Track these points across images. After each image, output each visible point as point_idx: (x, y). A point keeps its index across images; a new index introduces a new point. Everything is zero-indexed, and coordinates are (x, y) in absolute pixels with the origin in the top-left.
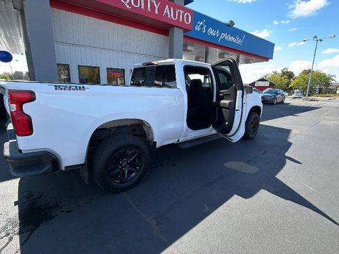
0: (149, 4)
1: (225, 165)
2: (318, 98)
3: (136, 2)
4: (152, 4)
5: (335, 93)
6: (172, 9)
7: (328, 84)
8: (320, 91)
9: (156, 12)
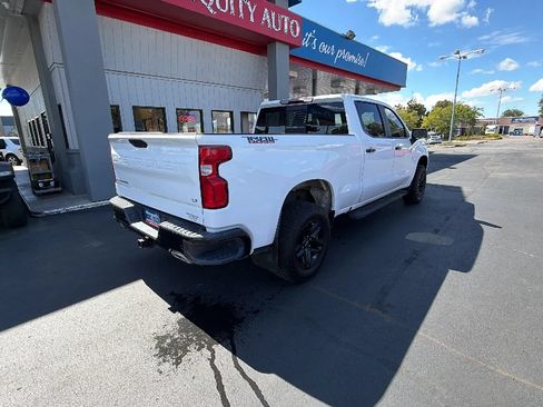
0: (241, 6)
1: (407, 238)
2: (463, 142)
3: (223, 4)
4: (245, 7)
5: (484, 134)
6: (273, 14)
7: (474, 121)
8: (463, 132)
9: (252, 19)
